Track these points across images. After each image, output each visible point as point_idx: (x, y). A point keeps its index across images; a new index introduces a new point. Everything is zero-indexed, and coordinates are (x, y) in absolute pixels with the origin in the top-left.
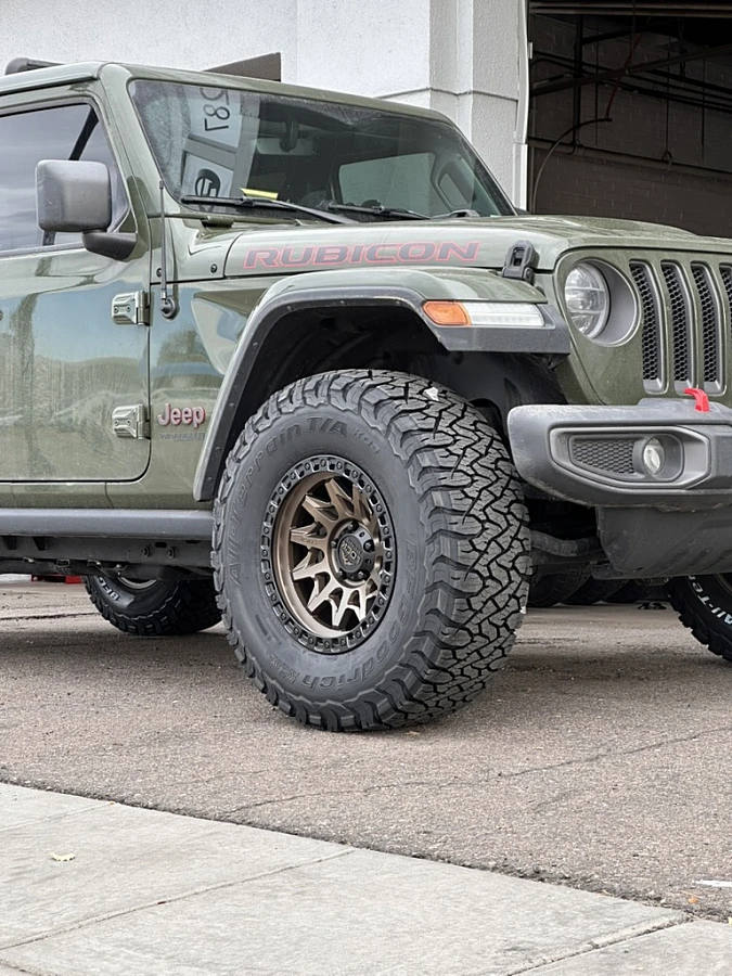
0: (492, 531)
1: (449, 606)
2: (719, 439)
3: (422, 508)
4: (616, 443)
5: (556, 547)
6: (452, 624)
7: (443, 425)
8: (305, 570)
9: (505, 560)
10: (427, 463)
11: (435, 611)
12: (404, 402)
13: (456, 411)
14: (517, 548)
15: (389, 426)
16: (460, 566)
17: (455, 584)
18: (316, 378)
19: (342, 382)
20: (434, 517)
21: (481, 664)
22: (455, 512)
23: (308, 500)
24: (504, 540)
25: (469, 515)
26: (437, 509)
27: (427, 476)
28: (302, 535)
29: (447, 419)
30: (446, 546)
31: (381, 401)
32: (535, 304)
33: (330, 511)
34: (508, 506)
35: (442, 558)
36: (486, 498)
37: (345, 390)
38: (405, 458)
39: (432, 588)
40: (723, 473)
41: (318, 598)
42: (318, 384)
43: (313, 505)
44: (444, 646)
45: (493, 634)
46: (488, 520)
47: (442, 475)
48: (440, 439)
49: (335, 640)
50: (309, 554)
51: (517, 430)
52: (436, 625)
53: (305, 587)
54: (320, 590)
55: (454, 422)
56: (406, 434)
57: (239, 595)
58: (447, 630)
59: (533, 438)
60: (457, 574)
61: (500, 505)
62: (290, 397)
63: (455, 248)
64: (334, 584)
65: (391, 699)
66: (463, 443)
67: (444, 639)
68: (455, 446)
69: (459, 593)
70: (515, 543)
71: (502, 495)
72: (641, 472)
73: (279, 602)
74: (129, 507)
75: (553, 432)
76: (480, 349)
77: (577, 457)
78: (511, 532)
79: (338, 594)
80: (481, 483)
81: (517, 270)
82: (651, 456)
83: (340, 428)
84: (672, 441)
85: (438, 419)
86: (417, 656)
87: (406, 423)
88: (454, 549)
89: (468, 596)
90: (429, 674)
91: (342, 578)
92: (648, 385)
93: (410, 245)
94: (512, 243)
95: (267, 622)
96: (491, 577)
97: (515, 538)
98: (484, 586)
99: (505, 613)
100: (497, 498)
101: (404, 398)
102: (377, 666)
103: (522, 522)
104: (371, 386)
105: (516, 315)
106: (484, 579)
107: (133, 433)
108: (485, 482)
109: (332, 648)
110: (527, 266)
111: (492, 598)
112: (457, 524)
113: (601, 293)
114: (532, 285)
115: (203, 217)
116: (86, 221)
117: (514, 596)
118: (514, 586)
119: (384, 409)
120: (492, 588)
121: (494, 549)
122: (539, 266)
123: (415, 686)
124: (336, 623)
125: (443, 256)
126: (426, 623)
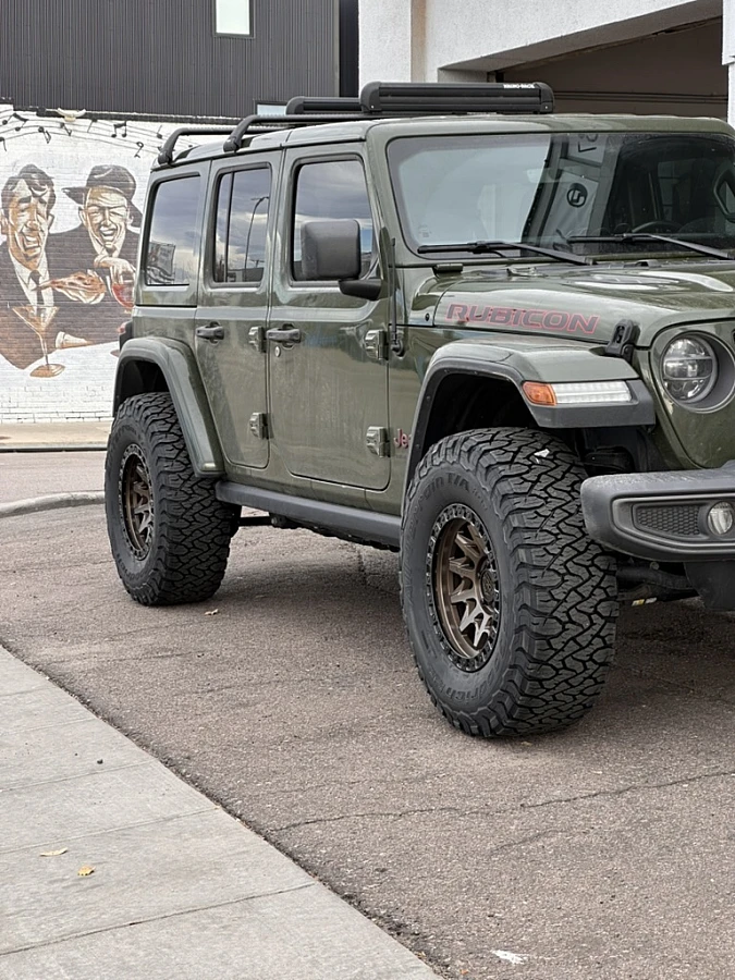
0: (571, 582)
1: (531, 646)
3: (511, 562)
4: (688, 510)
5: (670, 583)
6: (536, 660)
7: (536, 490)
8: (460, 595)
9: (586, 607)
10: (516, 524)
11: (521, 649)
12: (507, 467)
13: (558, 473)
14: (599, 595)
15: (494, 488)
16: (539, 613)
17: (534, 629)
18: (456, 437)
19: (469, 444)
20: (522, 570)
21: (574, 691)
22: (535, 567)
23: (458, 537)
24: (585, 590)
25: (549, 569)
26: (522, 564)
27: (516, 535)
28: (457, 565)
29: (545, 480)
30: (526, 596)
31: (490, 466)
32: (625, 380)
33: (475, 548)
34: (592, 560)
35: (524, 606)
36: (568, 553)
37: (470, 451)
38: (502, 517)
39: (519, 630)
41: (468, 619)
42: (455, 442)
43: (461, 540)
44: (531, 678)
45: (579, 667)
46: (569, 573)
47: (526, 535)
48: (532, 502)
50: (463, 582)
51: (587, 498)
52: (522, 661)
53: (459, 609)
54: (470, 613)
55: (550, 485)
56: (505, 496)
57: (411, 613)
58: (530, 666)
59: (601, 507)
60: (535, 620)
61: (584, 559)
62: (438, 451)
63: (581, 321)
64: (478, 609)
65: (498, 718)
66: (554, 503)
67: (528, 672)
68: (544, 508)
69: (539, 636)
70: (597, 591)
71: (587, 549)
72: (705, 533)
74: (381, 512)
75: (617, 502)
76: (561, 426)
77: (638, 522)
78: (594, 581)
79: (480, 617)
80: (564, 540)
81: (617, 347)
82: (719, 519)
83: (465, 483)
85: (534, 483)
86: (512, 684)
87: (505, 487)
88: (533, 600)
89: (548, 639)
90: (520, 700)
91: (484, 604)
93: (552, 314)
94: (617, 321)
95: (429, 638)
96: (571, 621)
97: (598, 586)
98: (564, 629)
99: (589, 650)
100: (580, 553)
101: (511, 462)
102: (489, 688)
103: (606, 572)
104: (488, 451)
105: (607, 392)
106: (563, 624)
107: (378, 450)
108: (569, 540)
109: (467, 665)
110: (626, 344)
111: (573, 639)
112: (537, 578)
113: (711, 360)
114: (630, 363)
115: (433, 266)
116: (336, 273)
117: (597, 635)
118: (597, 628)
119: (491, 474)
120: (572, 630)
121: (574, 598)
122: (639, 343)
123: (513, 709)
124: (475, 644)
125: (572, 327)
126: (515, 659)
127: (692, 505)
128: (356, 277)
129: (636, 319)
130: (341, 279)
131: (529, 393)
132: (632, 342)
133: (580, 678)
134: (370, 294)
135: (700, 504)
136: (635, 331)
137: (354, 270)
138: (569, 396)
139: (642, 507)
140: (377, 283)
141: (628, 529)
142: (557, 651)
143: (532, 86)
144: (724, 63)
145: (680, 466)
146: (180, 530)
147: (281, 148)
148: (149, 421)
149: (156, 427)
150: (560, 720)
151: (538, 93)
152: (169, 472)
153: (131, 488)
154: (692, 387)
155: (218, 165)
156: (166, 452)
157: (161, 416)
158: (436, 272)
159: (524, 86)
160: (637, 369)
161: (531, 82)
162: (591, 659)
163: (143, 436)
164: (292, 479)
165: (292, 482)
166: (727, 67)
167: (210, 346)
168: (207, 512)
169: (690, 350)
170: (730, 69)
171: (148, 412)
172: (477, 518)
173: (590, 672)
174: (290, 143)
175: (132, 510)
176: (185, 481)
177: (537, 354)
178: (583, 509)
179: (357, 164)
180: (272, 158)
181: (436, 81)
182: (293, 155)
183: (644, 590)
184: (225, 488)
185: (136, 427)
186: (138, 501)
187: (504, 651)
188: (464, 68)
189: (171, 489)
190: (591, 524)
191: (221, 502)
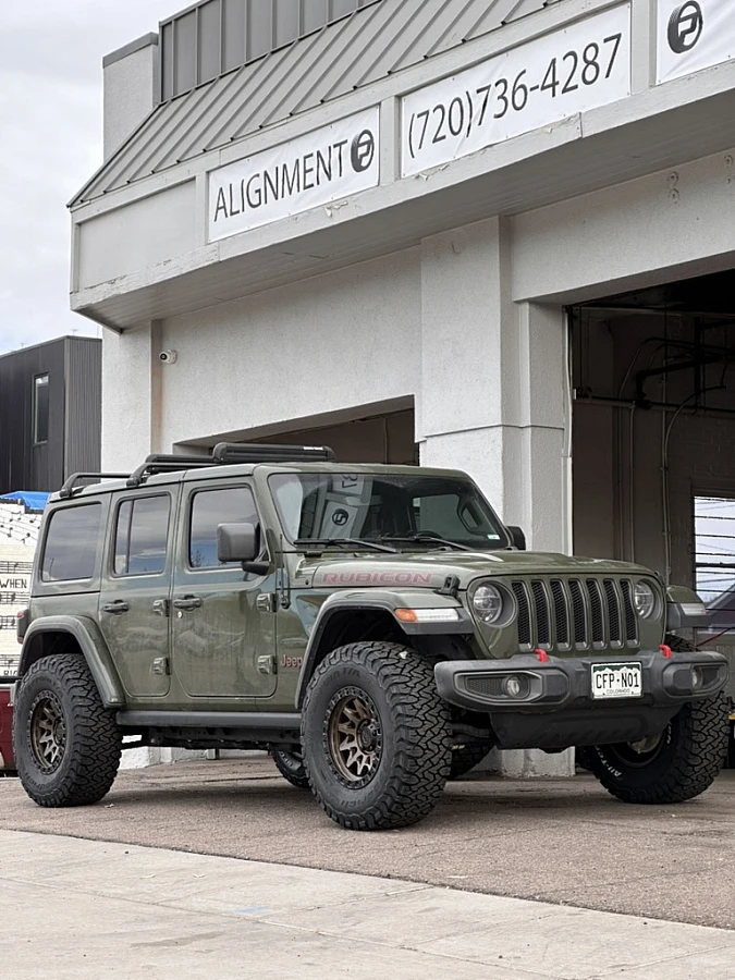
0: (428, 725)
1: (405, 763)
2: (548, 676)
3: (392, 714)
4: (494, 680)
6: (408, 773)
7: (405, 672)
8: (346, 746)
9: (436, 740)
10: (395, 691)
11: (399, 766)
12: (386, 660)
13: (414, 664)
14: (443, 733)
15: (378, 673)
16: (411, 743)
17: (408, 752)
18: (347, 646)
19: (358, 649)
20: (398, 719)
21: (427, 794)
22: (407, 716)
23: (346, 709)
24: (436, 730)
25: (415, 717)
26: (399, 715)
27: (395, 698)
28: (344, 727)
29: (408, 668)
30: (403, 733)
31: (375, 659)
32: (454, 608)
33: (357, 715)
34: (439, 713)
35: (402, 739)
36: (426, 708)
37: (359, 653)
38: (385, 689)
39: (397, 754)
40: (550, 694)
41: (351, 760)
42: (347, 650)
43: (348, 711)
44: (405, 784)
45: (431, 778)
46: (426, 720)
47: (402, 697)
48: (403, 679)
49: (357, 782)
50: (347, 737)
51: (439, 674)
52: (400, 773)
53: (345, 754)
54: (353, 756)
55: (412, 670)
56: (386, 676)
57: (313, 759)
58: (404, 776)
59: (446, 678)
60: (409, 747)
61: (434, 712)
62: (335, 656)
63: (421, 577)
64: (359, 753)
65: (381, 812)
66: (415, 680)
67: (404, 780)
68: (410, 683)
69: (410, 757)
70: (442, 731)
71: (435, 707)
72: (505, 694)
73: (332, 762)
74: (268, 711)
75: (457, 675)
76: (421, 633)
77: (469, 688)
78: (440, 725)
79: (361, 758)
80: (423, 701)
81: (447, 590)
82: (513, 686)
83: (357, 673)
84: (524, 678)
85: (403, 669)
86: (392, 789)
87: (386, 671)
88: (407, 734)
89: (415, 759)
90: (397, 798)
91: (363, 750)
92: (523, 647)
93: (400, 574)
94: (447, 575)
95: (326, 773)
96: (428, 749)
97: (442, 728)
98: (424, 753)
99: (437, 767)
100: (432, 709)
101: (387, 658)
102: (375, 795)
103: (446, 720)
104: (371, 652)
105: (444, 614)
106: (424, 750)
107: (268, 670)
108: (426, 701)
109: (355, 786)
110: (452, 588)
111: (429, 759)
112: (409, 722)
113: (498, 599)
114: (456, 597)
115: (305, 553)
117: (442, 758)
118: (442, 753)
119: (375, 665)
120: (429, 754)
121: (430, 735)
122: (460, 587)
123: (392, 805)
124: (359, 773)
125: (415, 580)
126: (395, 772)
127: (498, 677)
128: (253, 560)
129: (457, 574)
130: (243, 560)
131: (401, 616)
132: (456, 587)
133: (431, 785)
134: (262, 571)
135: (502, 677)
136: (458, 581)
137: (253, 555)
138: (424, 616)
139: (471, 678)
140: (266, 563)
141: (463, 691)
142: (421, 767)
143: (321, 449)
144: (416, 441)
145: (485, 658)
146: (89, 746)
147: (179, 482)
148: (63, 672)
149: (70, 676)
150: (416, 814)
151: (325, 453)
152: (81, 706)
153: (37, 725)
154: (487, 615)
155: (117, 497)
156: (78, 692)
157: (73, 668)
158: (306, 556)
159: (317, 448)
160: (460, 602)
161: (320, 446)
162: (438, 773)
163: (58, 682)
164: (190, 700)
165: (190, 702)
166: (418, 444)
167: (114, 617)
168: (108, 734)
169: (487, 593)
170: (421, 445)
171: (62, 666)
172: (363, 692)
173: (438, 781)
174: (186, 479)
175: (38, 741)
176: (93, 712)
177: (406, 596)
178: (436, 680)
179: (247, 490)
180: (173, 489)
181: (171, 453)
182: (189, 487)
183: (459, 739)
184: (125, 715)
185: (53, 678)
186: (42, 734)
187: (386, 769)
188: (194, 443)
189: (84, 717)
190: (440, 689)
191: (121, 726)
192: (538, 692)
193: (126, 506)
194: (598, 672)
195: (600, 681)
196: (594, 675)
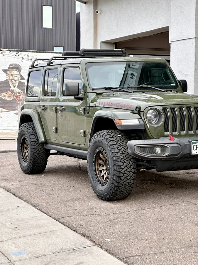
0: (125, 164)
1: (116, 179)
2: (172, 147)
3: (112, 160)
5: (149, 165)
7: (118, 144)
8: (101, 168)
9: (129, 170)
10: (113, 151)
11: (114, 180)
12: (111, 138)
13: (123, 140)
14: (132, 167)
15: (108, 143)
16: (118, 171)
17: (117, 175)
18: (100, 132)
19: (103, 133)
20: (114, 162)
21: (126, 189)
22: (117, 161)
23: (100, 155)
24: (129, 166)
25: (120, 162)
26: (114, 160)
27: (113, 154)
28: (100, 161)
30: (115, 168)
31: (107, 138)
32: (138, 119)
33: (104, 157)
34: (130, 159)
35: (115, 170)
36: (125, 158)
37: (103, 135)
38: (110, 150)
39: (114, 175)
40: (173, 154)
41: (103, 174)
42: (100, 133)
43: (101, 156)
44: (116, 186)
45: (127, 184)
46: (125, 162)
47: (115, 154)
48: (117, 146)
50: (102, 165)
51: (129, 145)
52: (114, 182)
53: (101, 171)
55: (121, 143)
56: (111, 145)
57: (90, 172)
58: (116, 183)
59: (132, 147)
60: (117, 173)
61: (128, 159)
62: (96, 135)
63: (129, 106)
64: (105, 171)
65: (109, 196)
66: (122, 147)
67: (116, 185)
68: (119, 148)
69: (118, 177)
70: (131, 167)
71: (129, 157)
72: (155, 154)
75: (135, 146)
76: (123, 129)
77: (140, 151)
78: (131, 164)
79: (105, 173)
80: (124, 155)
81: (136, 111)
82: (158, 150)
83: (102, 142)
84: (163, 147)
85: (117, 142)
86: (112, 188)
87: (110, 143)
88: (117, 168)
89: (120, 177)
90: (114, 191)
91: (106, 170)
92: (166, 133)
93: (122, 104)
94: (136, 106)
95: (94, 178)
96: (125, 173)
97: (132, 165)
98: (124, 175)
99: (130, 180)
100: (127, 158)
101: (112, 138)
102: (107, 189)
103: (133, 162)
104: (107, 135)
105: (133, 121)
106: (124, 174)
107: (83, 136)
108: (125, 155)
109: (102, 184)
110: (138, 111)
111: (126, 177)
112: (118, 164)
113: (157, 115)
114: (139, 115)
115: (96, 93)
116: (73, 94)
117: (131, 177)
118: (131, 175)
119: (108, 140)
120: (126, 175)
121: (126, 168)
122: (141, 111)
123: (112, 193)
124: (104, 179)
125: (126, 107)
126: (113, 182)
127: (152, 147)
128: (78, 95)
129: (141, 105)
130: (74, 95)
131: (116, 122)
132: (140, 110)
133: (127, 186)
134: (81, 99)
135: (154, 147)
136: (140, 108)
137: (77, 93)
138: (125, 122)
139: (142, 148)
140: (83, 97)
141: (138, 152)
142: (122, 180)
143: (121, 50)
144: (169, 43)
145: (150, 139)
146: (36, 155)
147: (61, 64)
148: (28, 129)
149: (30, 131)
150: (123, 196)
151: (122, 51)
152: (33, 142)
153: (24, 146)
154: (153, 121)
155: (45, 68)
156: (32, 137)
157: (31, 128)
158: (96, 94)
159: (119, 50)
160: (141, 117)
161: (120, 49)
162: (130, 182)
163: (27, 133)
164: (63, 143)
167: (43, 111)
168: (42, 151)
169: (153, 112)
171: (28, 127)
172: (104, 150)
173: (130, 185)
175: (24, 151)
176: (37, 144)
177: (118, 113)
178: (128, 148)
179: (78, 68)
180: (58, 67)
182: (63, 66)
183: (143, 167)
184: (46, 145)
185: (25, 131)
186: (25, 149)
187: (110, 180)
188: (107, 42)
189: (33, 145)
190: (130, 151)
191: (45, 149)
192: (168, 153)
193: (47, 72)
194: (194, 144)
195: (195, 148)
196: (192, 145)
